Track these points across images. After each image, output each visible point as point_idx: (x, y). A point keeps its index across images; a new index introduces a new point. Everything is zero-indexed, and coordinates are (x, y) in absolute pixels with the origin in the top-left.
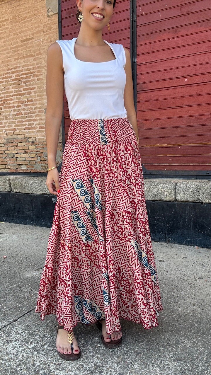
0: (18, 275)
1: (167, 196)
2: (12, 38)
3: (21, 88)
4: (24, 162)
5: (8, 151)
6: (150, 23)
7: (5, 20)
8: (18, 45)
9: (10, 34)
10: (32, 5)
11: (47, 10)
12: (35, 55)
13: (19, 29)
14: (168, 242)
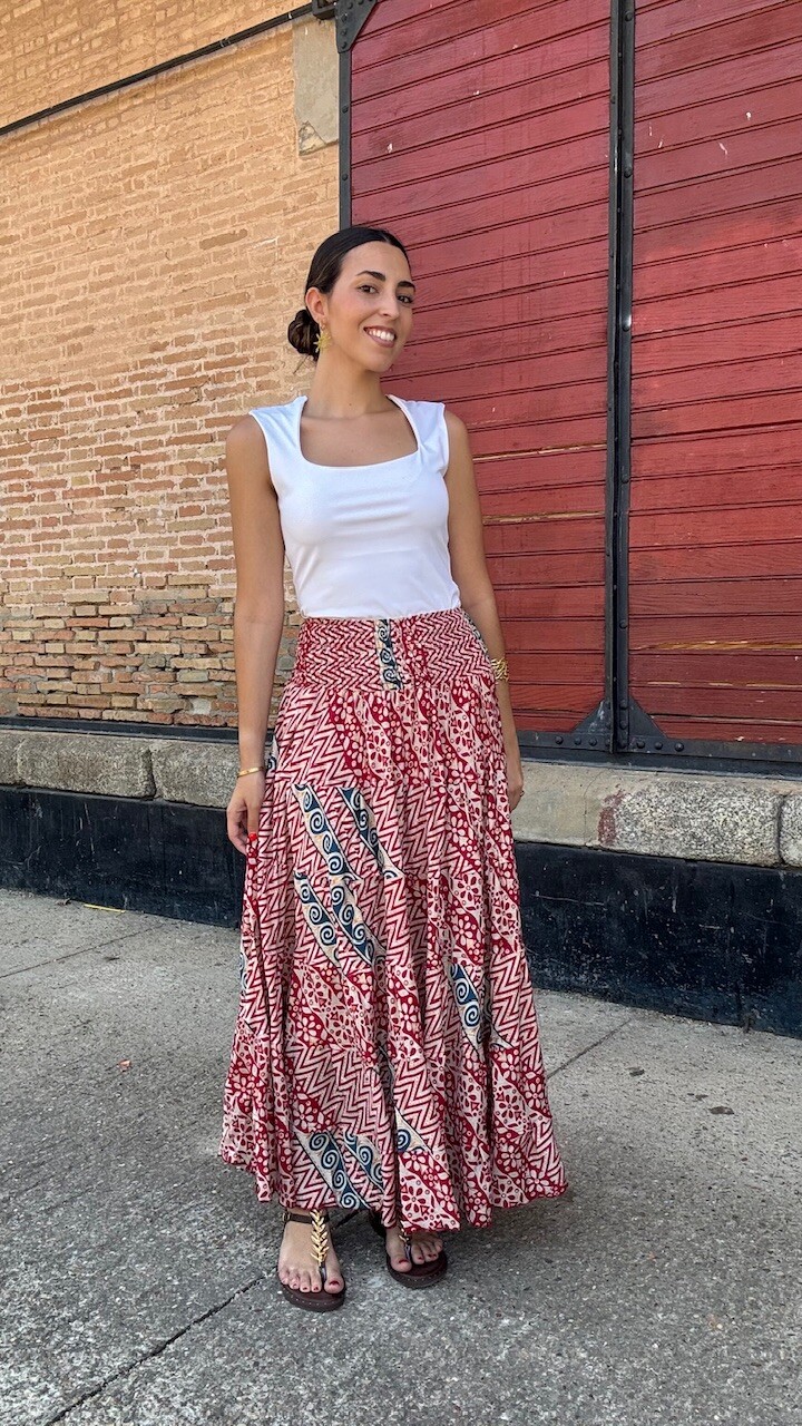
0: (172, 1146)
1: (746, 847)
2: (170, 233)
3: (200, 418)
4: (202, 686)
5: (146, 644)
6: (686, 183)
7: (145, 167)
8: (189, 257)
9: (164, 216)
10: (243, 111)
11: (297, 130)
12: (253, 297)
13: (196, 198)
14: (750, 1025)
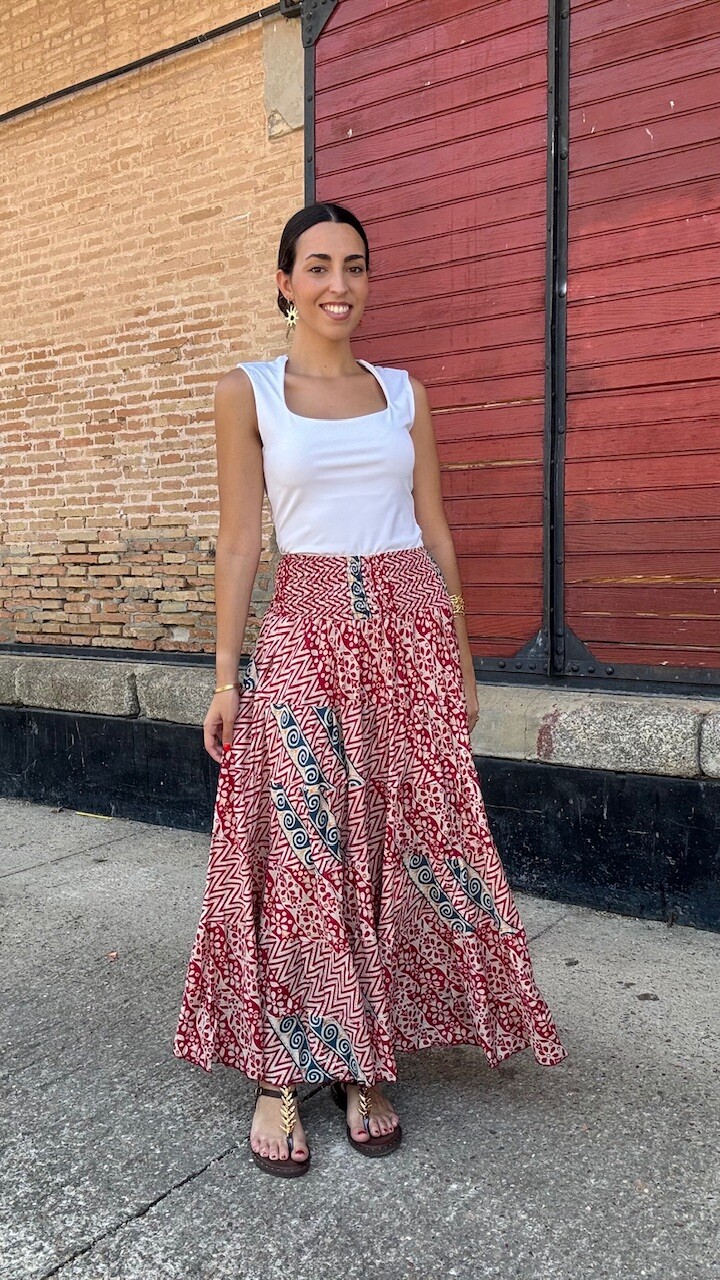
0: (154, 1029)
1: (670, 760)
2: (152, 209)
3: (179, 375)
4: (181, 616)
5: (131, 579)
6: (616, 165)
7: (130, 151)
8: (169, 231)
9: (147, 194)
10: (218, 99)
11: (267, 117)
12: (227, 267)
13: (176, 178)
14: (673, 920)
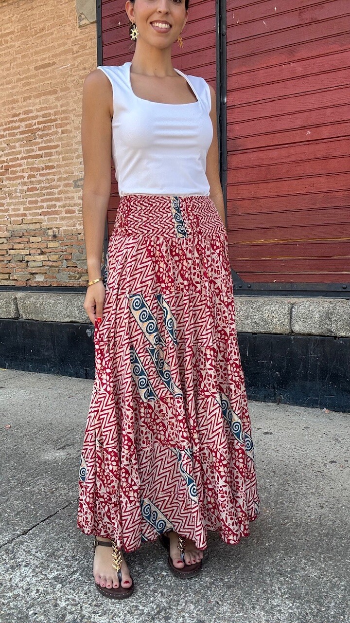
0: (29, 457)
1: (277, 326)
2: (20, 63)
3: (35, 147)
4: (39, 268)
5: (13, 251)
6: (249, 38)
7: (8, 34)
8: (29, 74)
9: (17, 56)
10: (53, 8)
11: (78, 17)
12: (59, 91)
13: (32, 47)
14: (279, 402)
